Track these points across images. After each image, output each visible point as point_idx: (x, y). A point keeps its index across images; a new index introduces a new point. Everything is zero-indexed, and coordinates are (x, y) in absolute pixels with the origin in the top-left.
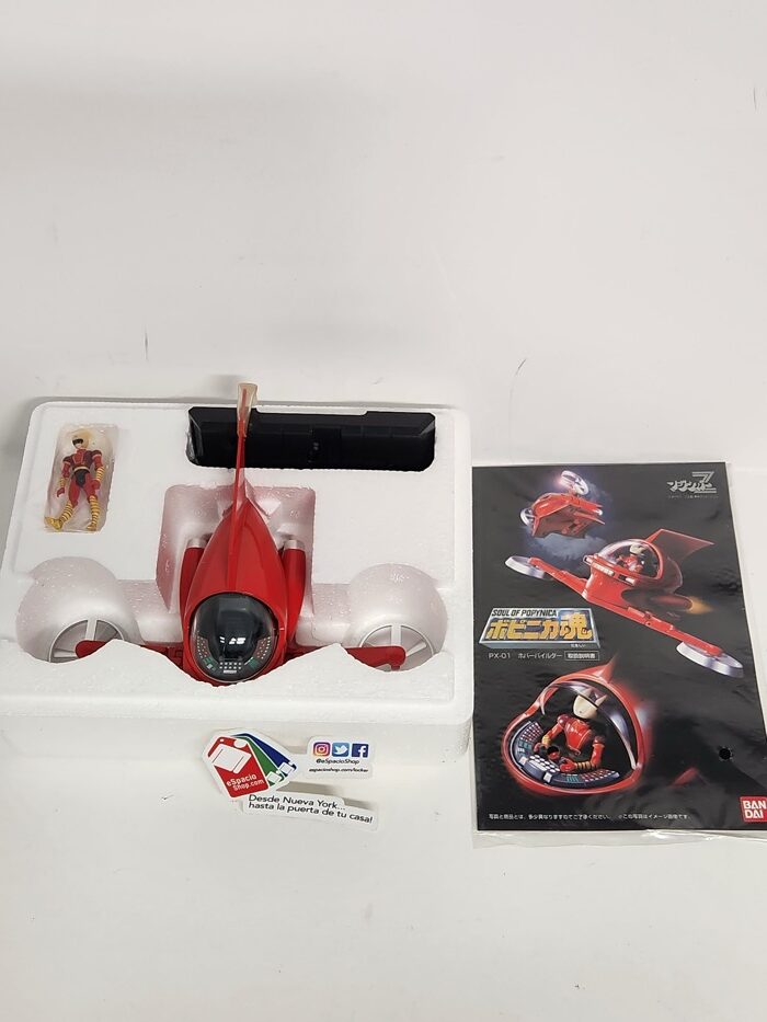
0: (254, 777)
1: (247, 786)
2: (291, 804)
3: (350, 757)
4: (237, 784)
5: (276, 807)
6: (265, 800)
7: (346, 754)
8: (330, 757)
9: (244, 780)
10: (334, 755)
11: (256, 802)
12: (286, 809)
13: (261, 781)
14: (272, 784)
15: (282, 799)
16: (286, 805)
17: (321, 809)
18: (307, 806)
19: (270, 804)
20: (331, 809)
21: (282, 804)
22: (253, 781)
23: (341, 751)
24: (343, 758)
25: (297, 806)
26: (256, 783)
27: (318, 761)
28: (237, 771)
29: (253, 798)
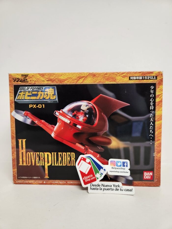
0: (92, 176)
1: (89, 180)
2: (104, 187)
3: (122, 167)
4: (87, 178)
5: (99, 189)
6: (96, 186)
7: (120, 166)
8: (116, 167)
9: (89, 177)
10: (117, 166)
11: (92, 187)
12: (103, 189)
13: (94, 177)
14: (98, 178)
15: (101, 185)
16: (103, 188)
17: (115, 188)
18: (110, 188)
19: (97, 187)
20: (118, 188)
21: (101, 187)
22: (92, 177)
23: (119, 164)
24: (120, 167)
25: (106, 188)
26: (93, 178)
27: (112, 168)
28: (86, 173)
29: (91, 185)
